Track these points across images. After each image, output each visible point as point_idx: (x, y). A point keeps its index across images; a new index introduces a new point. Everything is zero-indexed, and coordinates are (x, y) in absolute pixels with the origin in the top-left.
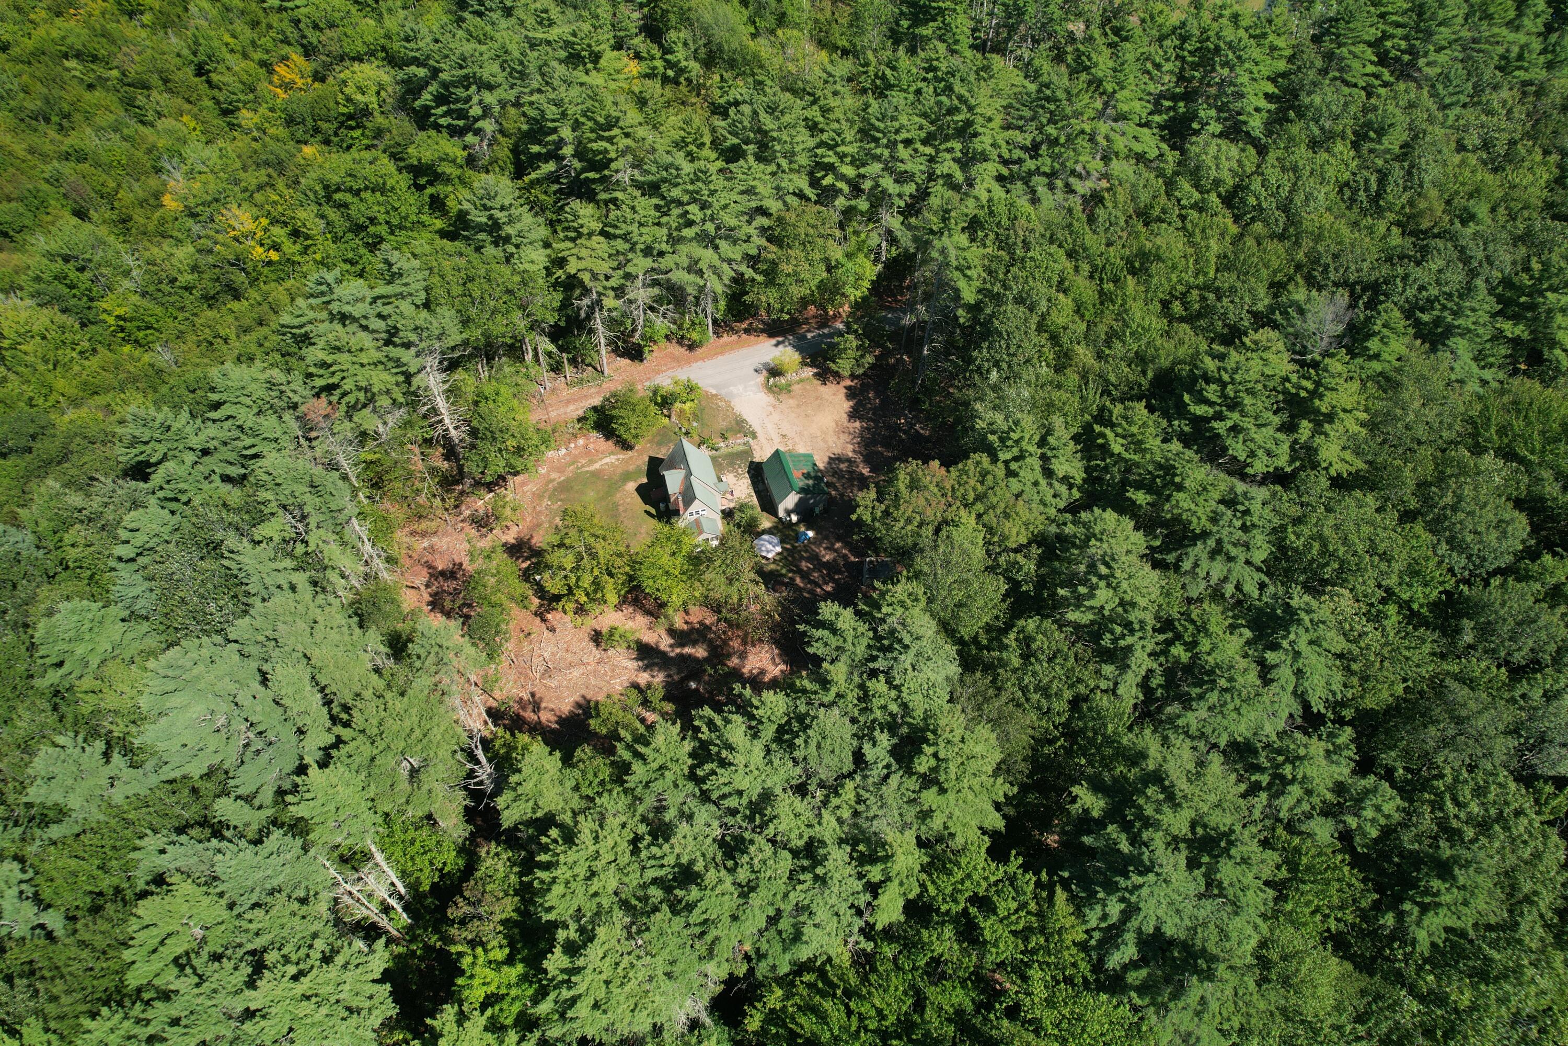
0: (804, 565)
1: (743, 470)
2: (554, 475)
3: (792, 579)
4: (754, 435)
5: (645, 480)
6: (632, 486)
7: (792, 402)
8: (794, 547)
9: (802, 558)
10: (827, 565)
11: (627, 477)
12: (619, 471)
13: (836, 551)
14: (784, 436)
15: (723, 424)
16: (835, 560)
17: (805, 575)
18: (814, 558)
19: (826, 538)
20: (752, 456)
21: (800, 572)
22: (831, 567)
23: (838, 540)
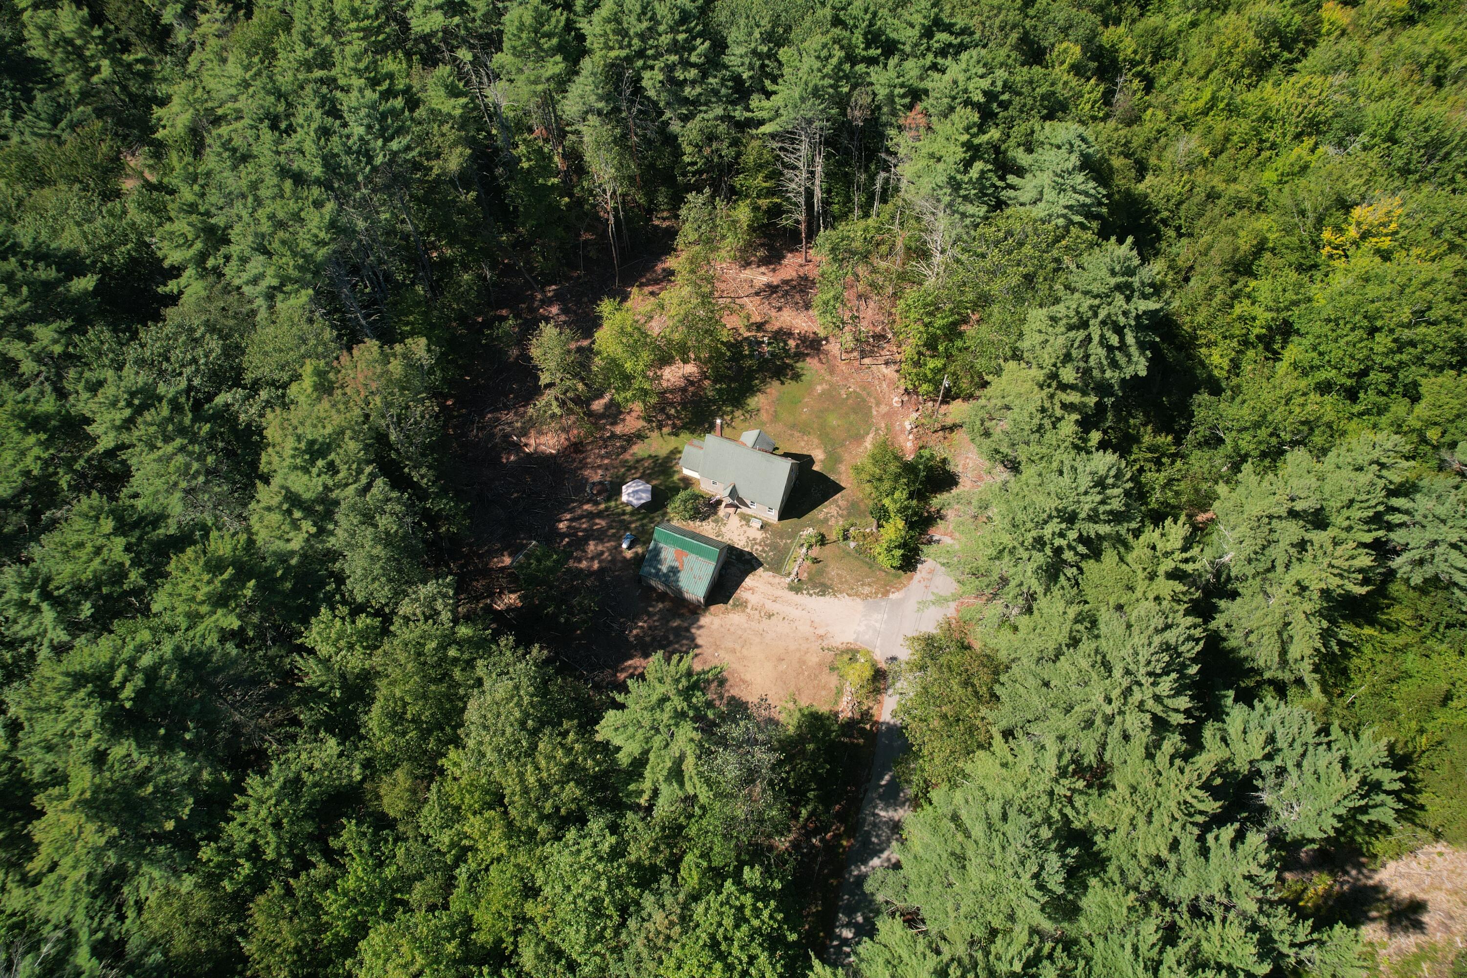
0: (601, 523)
1: (757, 551)
2: (884, 409)
3: (596, 503)
4: (796, 588)
5: (815, 468)
6: (818, 455)
7: (813, 659)
8: (627, 529)
9: (610, 527)
10: (585, 540)
11: (834, 459)
12: (846, 456)
13: (592, 559)
14: (770, 616)
15: (834, 571)
16: (585, 551)
17: (591, 516)
18: (600, 536)
19: (613, 561)
20: (766, 570)
21: (600, 515)
22: (579, 543)
23: (601, 570)
